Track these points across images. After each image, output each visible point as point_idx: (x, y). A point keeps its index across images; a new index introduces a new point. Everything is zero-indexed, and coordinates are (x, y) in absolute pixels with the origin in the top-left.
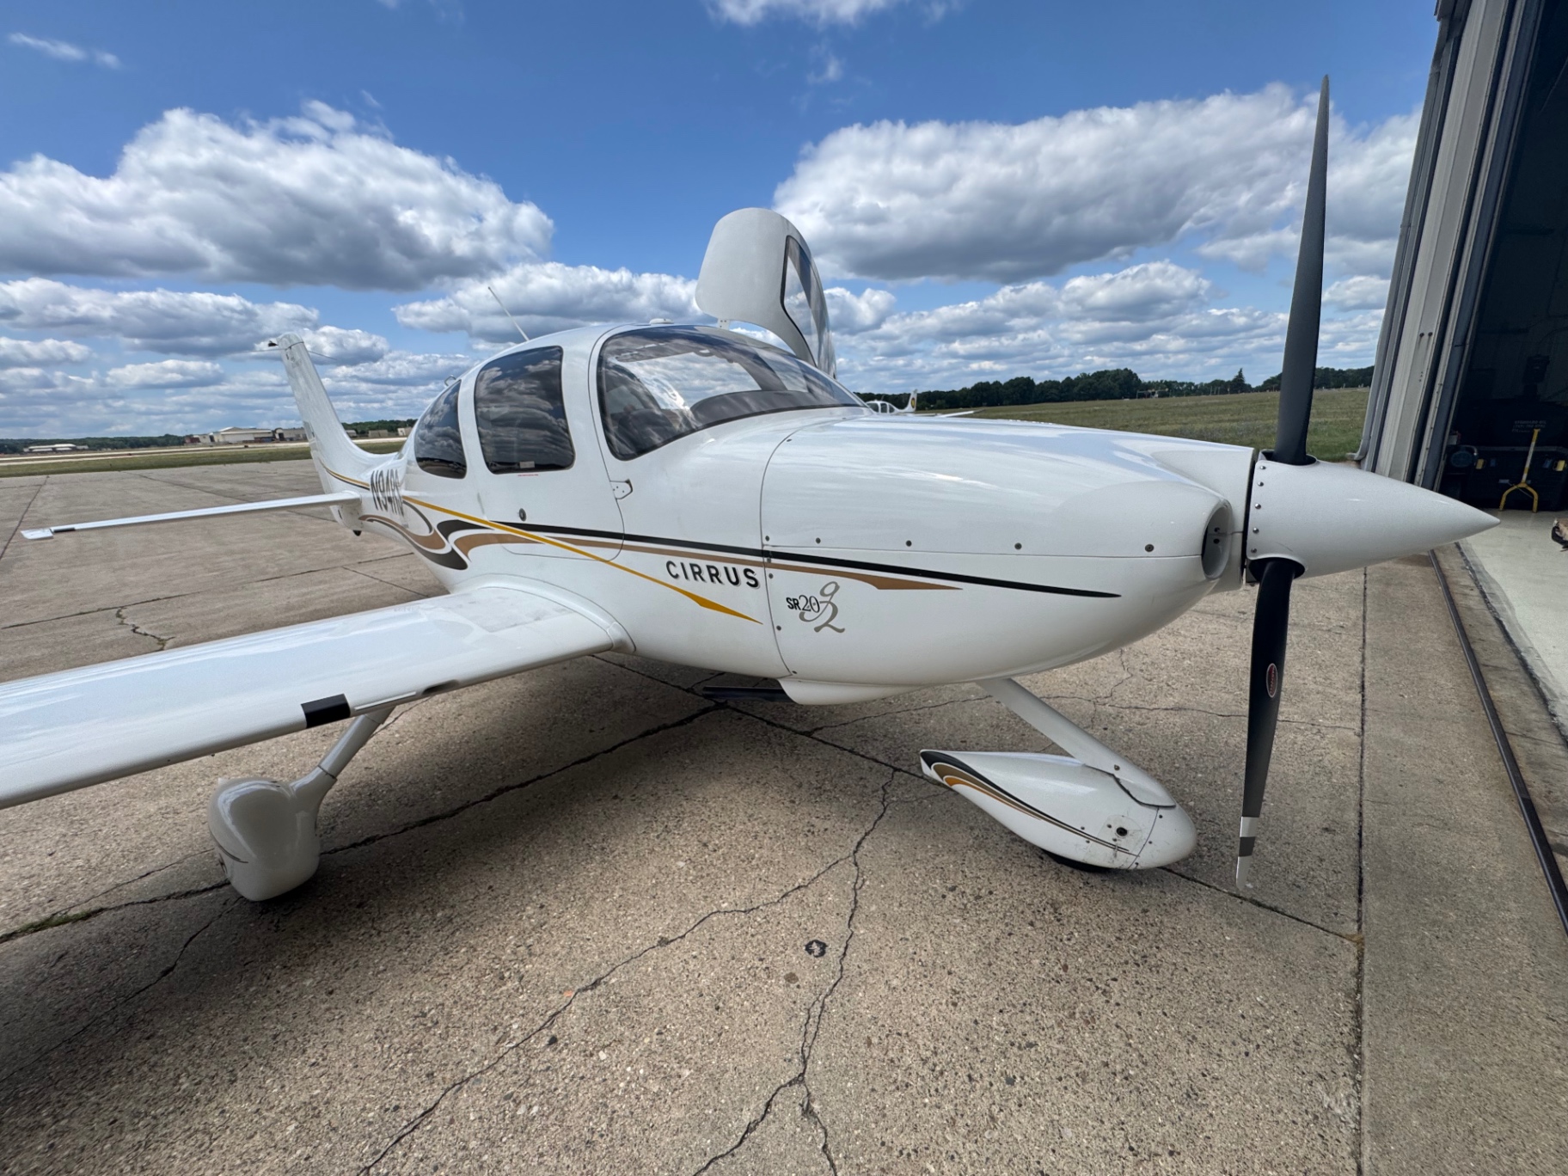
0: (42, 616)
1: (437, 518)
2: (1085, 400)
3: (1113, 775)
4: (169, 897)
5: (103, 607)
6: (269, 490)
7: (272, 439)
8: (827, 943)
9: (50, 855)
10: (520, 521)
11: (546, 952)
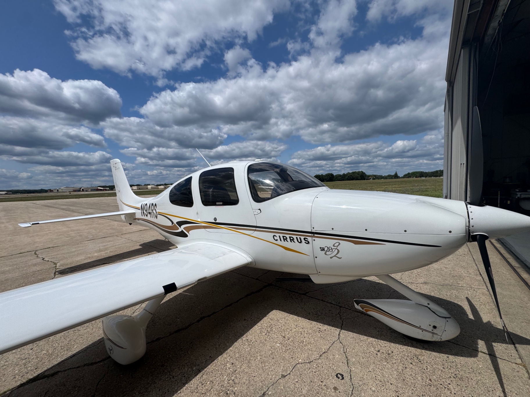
0: (5, 254)
1: (176, 220)
2: (350, 180)
3: (427, 307)
4: (84, 365)
5: (29, 251)
6: (82, 208)
7: (79, 191)
8: (343, 374)
9: (32, 349)
10: (214, 221)
11: (241, 382)
